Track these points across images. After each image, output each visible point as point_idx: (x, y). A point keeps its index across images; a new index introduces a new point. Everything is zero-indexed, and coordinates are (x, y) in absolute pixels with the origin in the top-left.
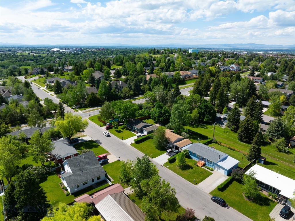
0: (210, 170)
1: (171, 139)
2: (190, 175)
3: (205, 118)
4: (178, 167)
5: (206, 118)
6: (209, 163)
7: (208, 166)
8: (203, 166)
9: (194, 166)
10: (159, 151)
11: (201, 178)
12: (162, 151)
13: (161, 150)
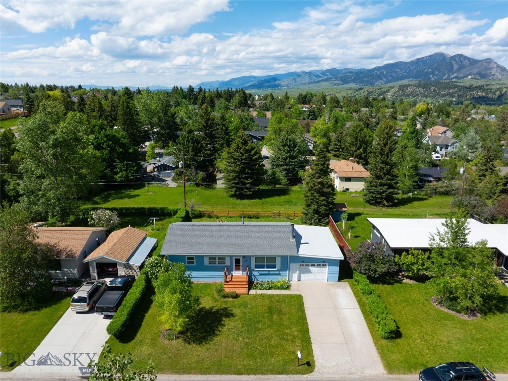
0: (278, 288)
1: (62, 246)
2: (248, 344)
3: (116, 173)
4: (175, 342)
5: (121, 171)
6: (263, 267)
7: (266, 280)
8: (249, 288)
9: (226, 302)
10: (28, 316)
11: (295, 331)
12: (45, 311)
13: (38, 309)
